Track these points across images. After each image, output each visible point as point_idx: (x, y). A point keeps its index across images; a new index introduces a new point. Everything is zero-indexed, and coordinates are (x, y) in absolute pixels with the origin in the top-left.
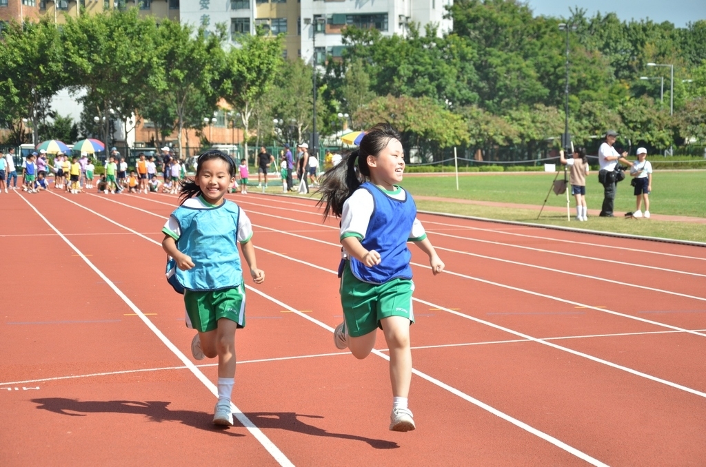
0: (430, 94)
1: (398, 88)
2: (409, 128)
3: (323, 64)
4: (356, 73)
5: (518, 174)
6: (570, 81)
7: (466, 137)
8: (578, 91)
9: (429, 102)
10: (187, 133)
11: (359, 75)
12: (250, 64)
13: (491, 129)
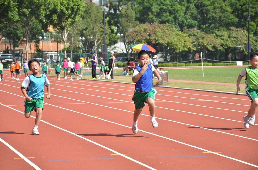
0: (170, 22)
1: (151, 18)
2: (158, 41)
3: (107, 6)
4: (127, 10)
5: (221, 67)
6: (251, 13)
7: (191, 46)
8: (255, 19)
9: (169, 27)
10: (30, 46)
11: (129, 11)
12: (68, 6)
13: (205, 41)
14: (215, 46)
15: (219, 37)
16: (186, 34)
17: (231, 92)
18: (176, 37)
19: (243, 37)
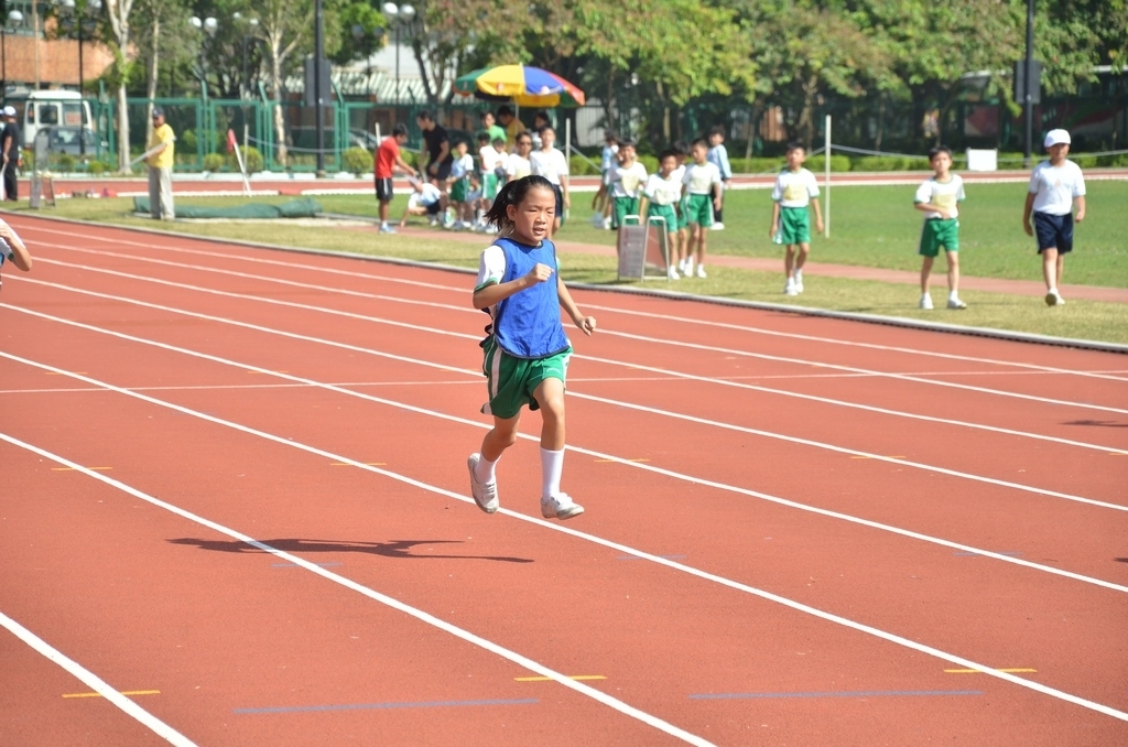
2: (586, 46)
13: (814, 49)
14: (866, 73)
15: (886, 27)
16: (722, 8)
17: (981, 325)
18: (673, 24)
19: (1002, 27)
